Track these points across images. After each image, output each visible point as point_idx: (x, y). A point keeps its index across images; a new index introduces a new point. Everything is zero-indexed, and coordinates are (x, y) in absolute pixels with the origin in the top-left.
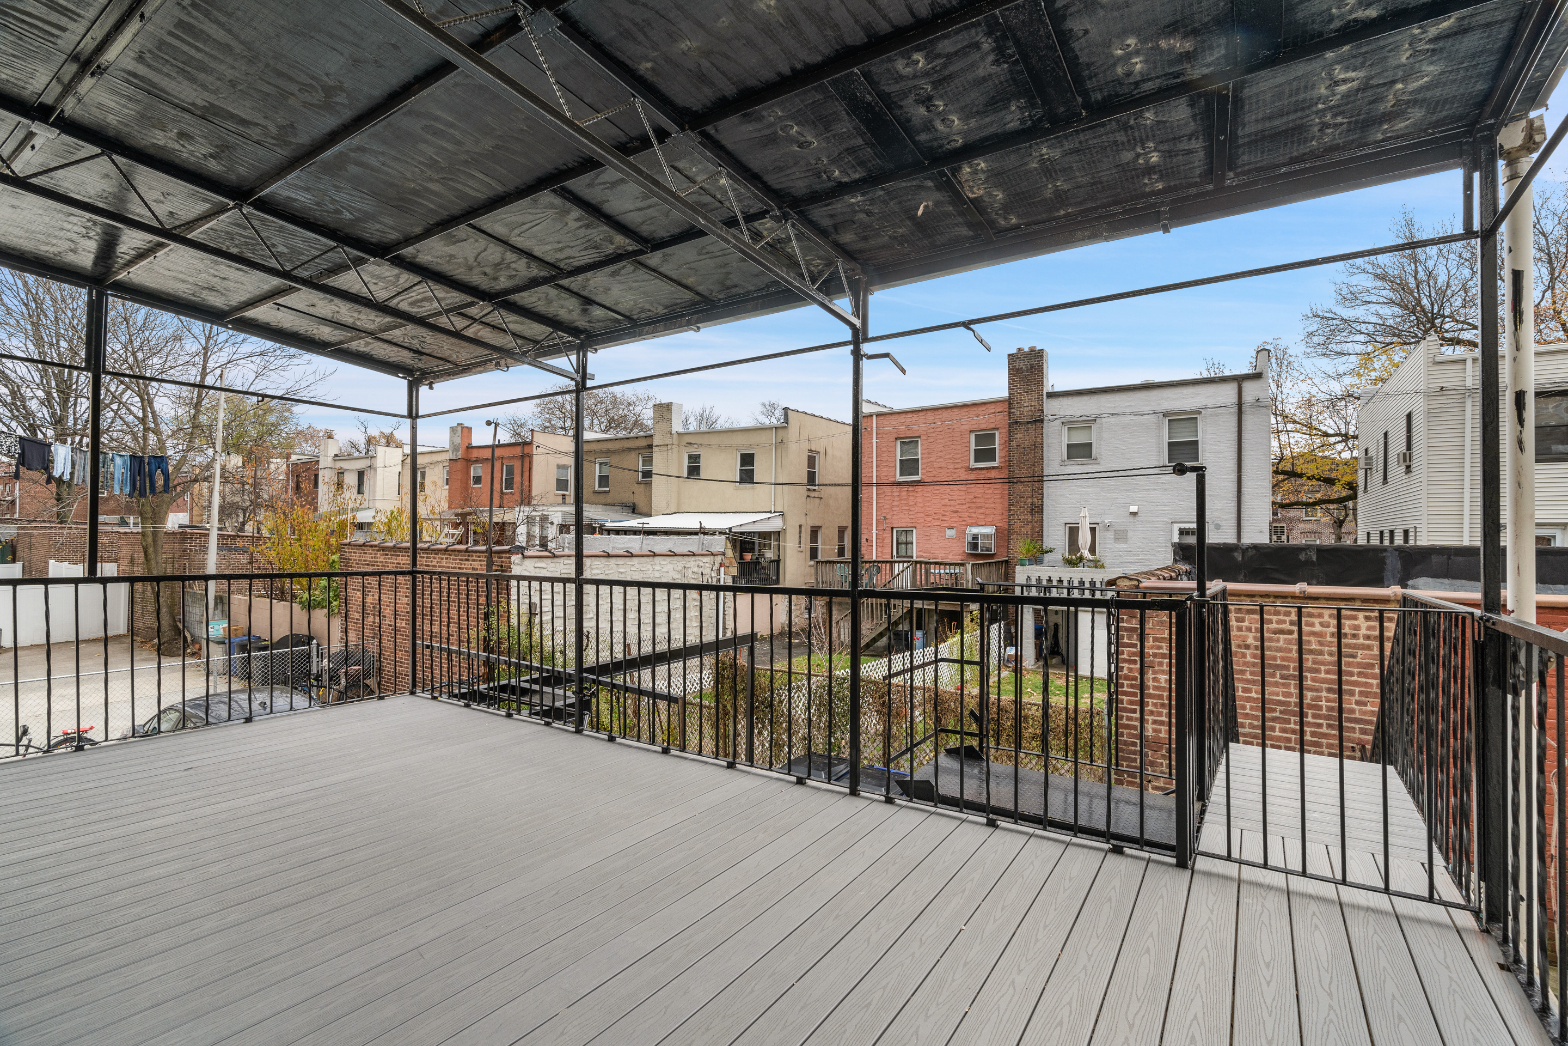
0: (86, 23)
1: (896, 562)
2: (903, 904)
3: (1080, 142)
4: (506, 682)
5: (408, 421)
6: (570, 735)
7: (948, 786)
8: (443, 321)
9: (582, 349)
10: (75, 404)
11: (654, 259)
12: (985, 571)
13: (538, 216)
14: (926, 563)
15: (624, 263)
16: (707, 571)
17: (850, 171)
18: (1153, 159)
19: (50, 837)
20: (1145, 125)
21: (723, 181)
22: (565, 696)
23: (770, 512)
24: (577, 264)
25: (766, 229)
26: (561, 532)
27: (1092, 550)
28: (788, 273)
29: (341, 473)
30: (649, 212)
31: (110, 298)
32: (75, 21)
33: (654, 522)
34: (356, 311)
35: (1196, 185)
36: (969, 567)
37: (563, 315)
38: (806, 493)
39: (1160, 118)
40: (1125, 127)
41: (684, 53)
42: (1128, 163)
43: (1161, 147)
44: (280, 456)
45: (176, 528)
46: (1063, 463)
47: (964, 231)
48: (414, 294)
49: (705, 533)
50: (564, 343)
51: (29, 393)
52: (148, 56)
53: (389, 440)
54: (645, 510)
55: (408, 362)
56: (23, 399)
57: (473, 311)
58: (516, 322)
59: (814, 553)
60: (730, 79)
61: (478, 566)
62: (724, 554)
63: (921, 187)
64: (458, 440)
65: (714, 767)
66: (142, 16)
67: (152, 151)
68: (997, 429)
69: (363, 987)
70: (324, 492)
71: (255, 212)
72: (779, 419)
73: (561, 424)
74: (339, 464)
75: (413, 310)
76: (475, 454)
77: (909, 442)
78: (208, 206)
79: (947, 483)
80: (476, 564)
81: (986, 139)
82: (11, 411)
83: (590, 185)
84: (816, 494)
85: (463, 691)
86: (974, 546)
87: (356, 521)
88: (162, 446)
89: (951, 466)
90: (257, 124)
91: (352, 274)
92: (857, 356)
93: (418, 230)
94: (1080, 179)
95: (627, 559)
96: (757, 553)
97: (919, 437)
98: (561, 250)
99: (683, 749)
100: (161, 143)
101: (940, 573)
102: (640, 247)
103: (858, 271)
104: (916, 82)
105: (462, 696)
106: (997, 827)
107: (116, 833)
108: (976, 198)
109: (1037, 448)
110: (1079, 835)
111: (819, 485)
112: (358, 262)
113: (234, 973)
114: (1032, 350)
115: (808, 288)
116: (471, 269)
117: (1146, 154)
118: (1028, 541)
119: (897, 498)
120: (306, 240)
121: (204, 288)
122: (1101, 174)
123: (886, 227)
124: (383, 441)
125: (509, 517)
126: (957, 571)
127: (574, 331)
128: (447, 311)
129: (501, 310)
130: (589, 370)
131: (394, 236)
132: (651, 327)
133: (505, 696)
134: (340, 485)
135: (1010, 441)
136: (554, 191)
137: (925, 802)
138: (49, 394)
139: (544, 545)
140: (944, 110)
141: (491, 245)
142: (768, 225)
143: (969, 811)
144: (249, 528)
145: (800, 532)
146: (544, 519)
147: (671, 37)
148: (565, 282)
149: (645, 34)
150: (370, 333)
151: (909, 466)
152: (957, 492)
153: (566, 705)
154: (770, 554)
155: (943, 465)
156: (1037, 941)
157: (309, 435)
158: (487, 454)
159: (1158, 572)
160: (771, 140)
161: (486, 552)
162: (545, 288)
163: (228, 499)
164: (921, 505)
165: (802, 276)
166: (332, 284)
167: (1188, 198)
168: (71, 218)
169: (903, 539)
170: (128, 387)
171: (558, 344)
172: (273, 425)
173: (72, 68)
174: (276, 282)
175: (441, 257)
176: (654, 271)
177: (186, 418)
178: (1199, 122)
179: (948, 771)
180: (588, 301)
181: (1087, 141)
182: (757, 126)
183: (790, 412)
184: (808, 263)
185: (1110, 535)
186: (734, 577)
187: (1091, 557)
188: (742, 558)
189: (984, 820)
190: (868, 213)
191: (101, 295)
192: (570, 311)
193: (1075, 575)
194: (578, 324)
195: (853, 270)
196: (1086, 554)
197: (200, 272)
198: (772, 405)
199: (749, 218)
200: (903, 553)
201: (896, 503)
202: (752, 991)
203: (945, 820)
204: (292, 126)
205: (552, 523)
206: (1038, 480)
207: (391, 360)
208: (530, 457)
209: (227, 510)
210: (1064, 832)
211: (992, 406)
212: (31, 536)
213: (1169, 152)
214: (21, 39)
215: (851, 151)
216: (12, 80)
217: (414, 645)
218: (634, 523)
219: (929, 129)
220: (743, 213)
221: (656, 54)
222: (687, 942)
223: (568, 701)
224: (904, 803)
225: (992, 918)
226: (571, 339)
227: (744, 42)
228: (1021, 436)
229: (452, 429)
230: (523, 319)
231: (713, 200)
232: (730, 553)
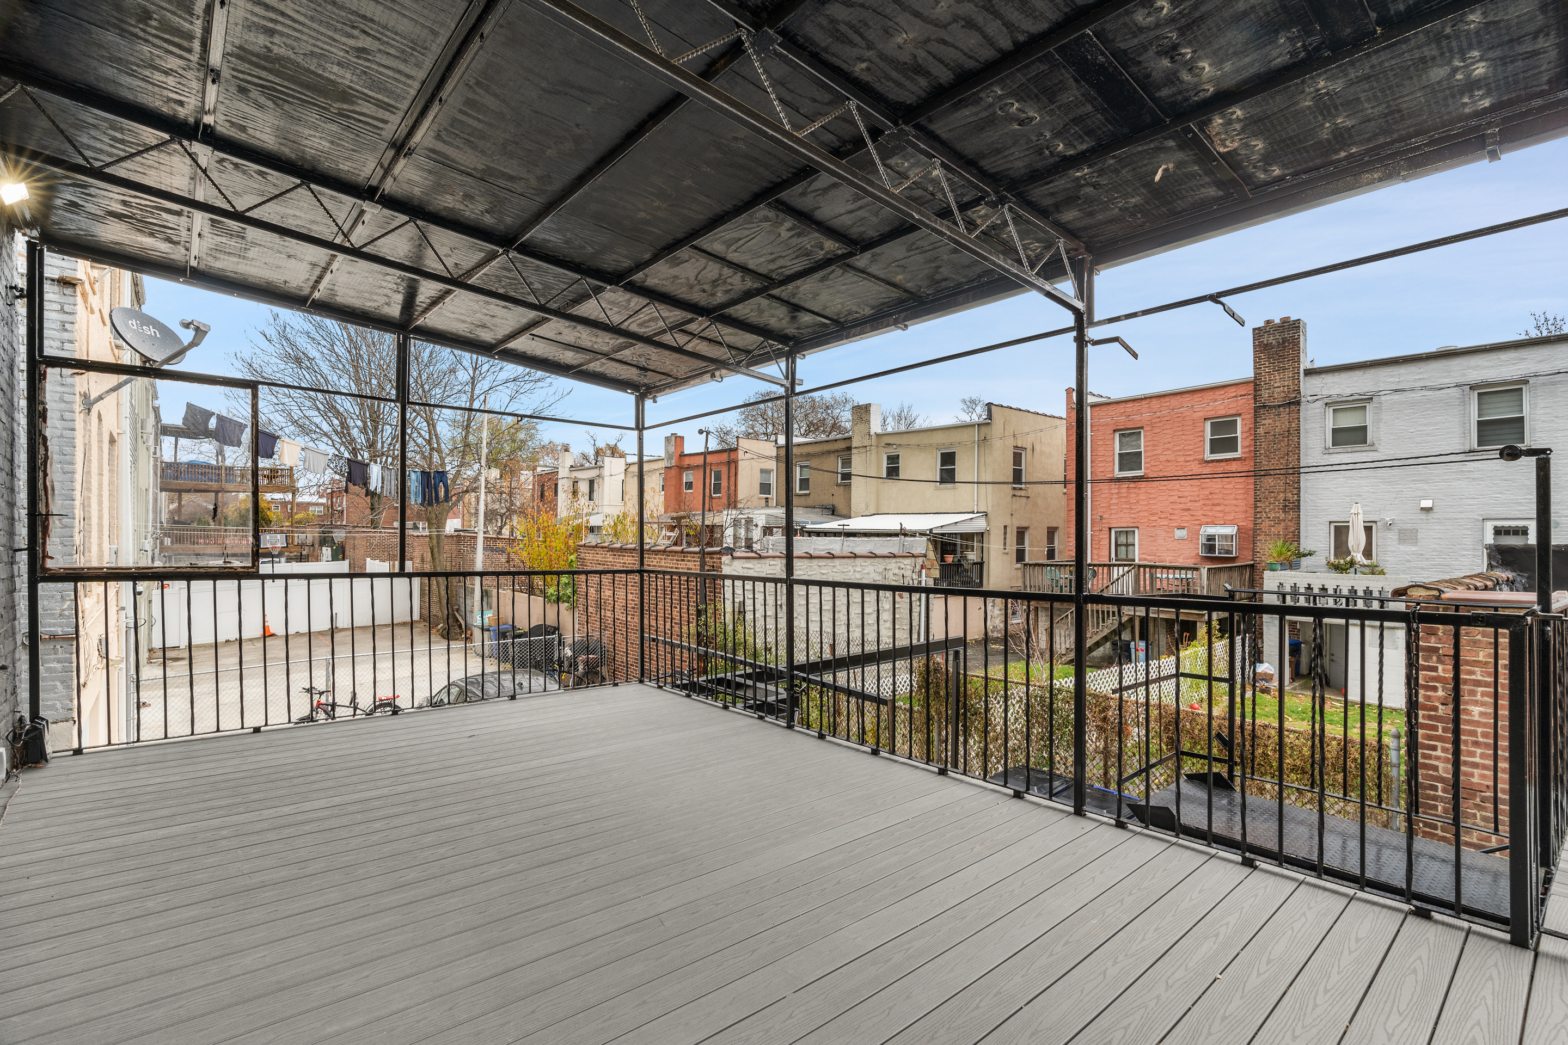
0: (401, 114)
1: (1115, 565)
2: (1143, 940)
3: (1373, 67)
4: (723, 675)
5: (636, 433)
6: (781, 730)
7: (1193, 815)
8: (667, 338)
9: (791, 356)
10: (382, 431)
11: (862, 261)
12: (1224, 576)
13: (753, 230)
14: (1151, 567)
15: (834, 267)
16: (908, 573)
17: (1076, 143)
18: (1477, 72)
19: (380, 783)
20: (1468, 31)
21: (935, 173)
22: (776, 692)
23: (973, 513)
24: (789, 272)
25: (980, 217)
26: (765, 535)
27: (1368, 553)
28: (1005, 261)
29: (575, 482)
30: (861, 213)
31: (412, 341)
32: (394, 113)
33: (855, 524)
34: (594, 335)
35: (1541, 94)
36: (1204, 572)
37: (773, 323)
38: (1012, 492)
39: (1489, 19)
40: (1438, 38)
41: (900, 47)
42: (1439, 82)
43: (1491, 55)
44: (528, 468)
45: (452, 532)
46: (1327, 452)
47: (1212, 192)
48: (642, 316)
49: (905, 535)
50: (774, 351)
51: (352, 424)
52: (443, 134)
53: (614, 451)
54: (844, 512)
55: (635, 378)
56: (348, 428)
57: (692, 327)
58: (731, 334)
59: (1020, 555)
60: (946, 66)
61: (692, 565)
62: (925, 556)
63: (1159, 149)
64: (672, 449)
65: (925, 772)
66: (440, 100)
67: (444, 214)
68: (1239, 415)
69: (616, 943)
70: (563, 498)
71: (518, 255)
72: (981, 416)
73: (763, 430)
74: (574, 474)
75: (641, 331)
76: (687, 461)
77: (1129, 433)
78: (483, 254)
79: (1177, 478)
80: (690, 565)
81: (1245, 82)
82: (341, 438)
83: (803, 194)
84: (1022, 493)
85: (684, 682)
86: (1211, 548)
87: (589, 525)
88: (443, 464)
89: (1182, 459)
90: (521, 179)
91: (592, 303)
92: (1081, 342)
93: (647, 256)
94: (1370, 111)
95: (829, 560)
96: (959, 555)
97: (1142, 428)
98: (773, 261)
99: (893, 752)
100: (451, 206)
101: (1168, 578)
102: (849, 249)
103: (1082, 250)
104: (1158, 32)
105: (684, 687)
106: (1256, 868)
107: (424, 784)
108: (1228, 152)
109: (1292, 435)
110: (1366, 889)
111: (1026, 483)
112: (598, 290)
113: (515, 915)
114: (1285, 321)
115: (1026, 273)
116: (691, 287)
117: (1466, 67)
118: (1280, 543)
119: (1115, 496)
120: (556, 276)
121: (478, 326)
122: (1400, 101)
123: (1116, 198)
124: (609, 452)
125: (717, 520)
126: (1189, 576)
127: (783, 338)
128: (671, 329)
129: (717, 324)
130: (798, 376)
131: (627, 263)
132: (858, 328)
133: (721, 689)
134: (575, 493)
135: (1256, 428)
136: (770, 204)
137: (1164, 831)
138: (365, 423)
139: (749, 547)
140: (1192, 57)
141: (711, 263)
142: (982, 212)
143: (1219, 846)
144: (506, 532)
145: (1005, 533)
146: (749, 521)
147: (887, 33)
148: (775, 292)
149: (861, 35)
150: (605, 355)
151: (1130, 460)
152: (1189, 488)
153: (778, 701)
154: (972, 556)
155: (1171, 458)
156: (1315, 1006)
157: (550, 449)
158: (700, 460)
159: (1467, 581)
160: (990, 122)
161: (699, 553)
162: (758, 299)
163: (489, 507)
164: (1145, 503)
165: (1019, 262)
166: (575, 313)
167: (1529, 112)
168: (388, 278)
169: (1122, 540)
170: (418, 414)
171: (768, 352)
172: (522, 441)
173: (391, 153)
174: (532, 314)
175: (666, 279)
176: (863, 272)
177: (459, 438)
178: (1551, 14)
179: (1192, 800)
180: (796, 308)
181: (1381, 63)
182: (974, 109)
183: (993, 407)
184: (1025, 248)
185: (1393, 536)
186: (935, 579)
187: (1366, 562)
188: (943, 560)
189: (1240, 859)
190: (1095, 186)
191: (405, 339)
192: (781, 320)
193: (1345, 582)
194: (787, 331)
195: (1076, 250)
196: (1359, 557)
197: (476, 312)
198: (973, 402)
199: (963, 207)
200: (1122, 555)
201: (1114, 501)
202: (977, 1007)
203: (1189, 852)
204: (549, 176)
205: (756, 526)
206: (1293, 473)
207: (621, 378)
208: (736, 462)
209: (490, 516)
210: (1345, 883)
211: (1233, 389)
212: (354, 538)
213: (1501, 59)
214: (358, 136)
215: (1076, 121)
216: (352, 170)
217: (642, 638)
218: (834, 525)
219: (1173, 82)
220: (957, 203)
221: (871, 52)
222: (907, 946)
223: (780, 697)
224: (1139, 829)
225: (1255, 971)
226: (780, 346)
227: (963, 23)
228: (1270, 421)
229: (667, 439)
230: (737, 331)
231: (925, 193)
232: (931, 555)
